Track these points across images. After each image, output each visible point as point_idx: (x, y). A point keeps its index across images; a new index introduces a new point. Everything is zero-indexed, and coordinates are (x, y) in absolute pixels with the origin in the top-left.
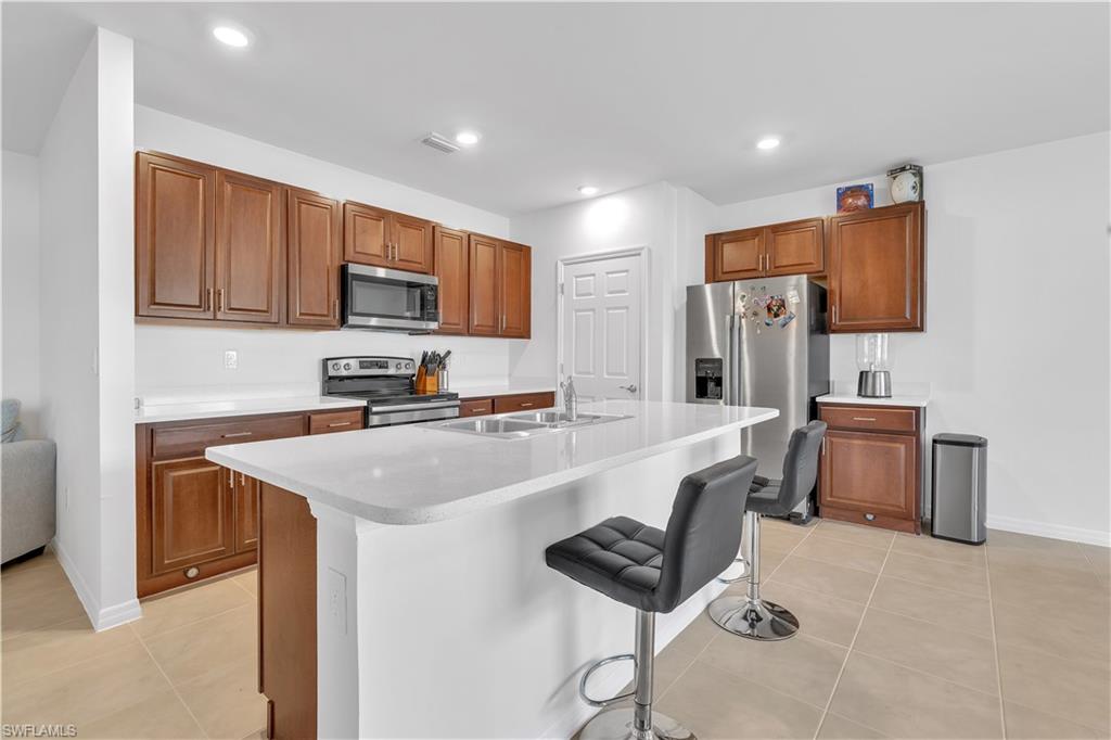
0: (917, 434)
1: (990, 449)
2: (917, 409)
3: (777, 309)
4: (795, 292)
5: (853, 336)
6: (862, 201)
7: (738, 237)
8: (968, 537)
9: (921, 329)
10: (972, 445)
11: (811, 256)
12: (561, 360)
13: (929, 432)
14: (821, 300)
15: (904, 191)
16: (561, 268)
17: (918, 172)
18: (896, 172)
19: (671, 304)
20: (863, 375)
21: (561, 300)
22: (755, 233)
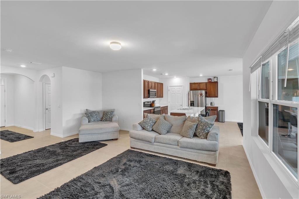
0: (218, 110)
1: (225, 111)
2: (218, 107)
3: (201, 95)
4: (203, 92)
5: (210, 98)
6: (211, 81)
7: (194, 83)
8: (223, 122)
9: (218, 97)
10: (223, 111)
11: (205, 87)
12: (169, 101)
13: (219, 110)
14: (206, 93)
15: (215, 80)
16: (169, 87)
17: (217, 78)
18: (215, 77)
19: (186, 93)
20: (211, 103)
21: (169, 92)
22: (197, 83)
